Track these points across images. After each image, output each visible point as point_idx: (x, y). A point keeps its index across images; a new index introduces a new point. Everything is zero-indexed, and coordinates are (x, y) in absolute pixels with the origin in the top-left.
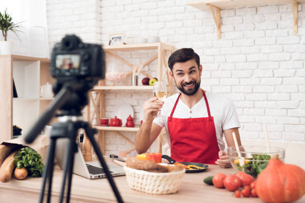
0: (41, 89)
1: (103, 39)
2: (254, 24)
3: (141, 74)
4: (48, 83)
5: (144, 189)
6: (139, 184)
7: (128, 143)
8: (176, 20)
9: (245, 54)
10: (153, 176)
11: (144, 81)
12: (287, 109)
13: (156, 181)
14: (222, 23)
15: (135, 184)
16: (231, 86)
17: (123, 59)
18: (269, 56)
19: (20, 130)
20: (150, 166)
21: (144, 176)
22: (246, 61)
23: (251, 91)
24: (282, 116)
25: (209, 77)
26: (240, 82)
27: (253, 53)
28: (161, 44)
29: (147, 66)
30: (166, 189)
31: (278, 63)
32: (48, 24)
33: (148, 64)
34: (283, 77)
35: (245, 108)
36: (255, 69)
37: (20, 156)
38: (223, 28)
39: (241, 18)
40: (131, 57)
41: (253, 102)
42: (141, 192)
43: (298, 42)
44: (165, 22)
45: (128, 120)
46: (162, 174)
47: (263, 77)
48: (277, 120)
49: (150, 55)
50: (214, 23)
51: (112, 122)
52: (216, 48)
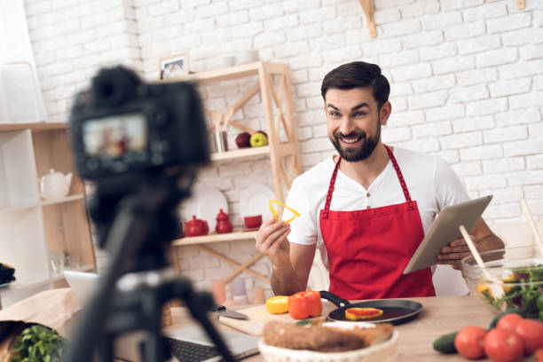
0: (39, 185)
1: (146, 70)
2: (439, 1)
3: (231, 128)
4: (52, 171)
7: (224, 264)
8: (284, 13)
9: (429, 61)
11: (241, 140)
12: (524, 156)
14: (374, 8)
16: (409, 126)
18: (475, 59)
19: (12, 271)
20: (324, 339)
22: (433, 75)
23: (450, 132)
24: (517, 170)
26: (425, 117)
27: (444, 57)
28: (264, 64)
29: (240, 111)
31: (494, 69)
32: (35, 54)
33: (241, 106)
34: (507, 96)
36: (451, 88)
37: (22, 347)
38: (379, 17)
41: (456, 152)
43: (528, 24)
44: (262, 20)
45: (218, 220)
46: (352, 355)
47: (469, 101)
48: (507, 180)
49: (242, 89)
50: (360, 9)
51: (189, 229)
52: (369, 57)
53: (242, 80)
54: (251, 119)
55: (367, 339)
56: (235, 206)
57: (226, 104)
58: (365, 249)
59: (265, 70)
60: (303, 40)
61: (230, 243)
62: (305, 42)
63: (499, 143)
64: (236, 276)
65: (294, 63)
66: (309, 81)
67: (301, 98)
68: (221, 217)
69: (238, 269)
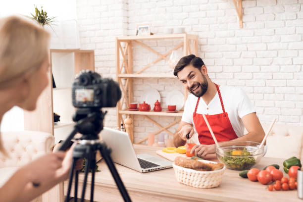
1: (129, 28)
2: (275, 15)
5: (192, 184)
6: (187, 180)
7: (155, 126)
8: (200, 10)
9: (266, 43)
10: (199, 174)
13: (202, 177)
14: (243, 14)
15: (184, 179)
16: (252, 73)
17: (149, 47)
18: (288, 45)
19: (59, 117)
20: (197, 165)
21: (191, 173)
22: (267, 50)
23: (271, 78)
24: (301, 101)
25: (232, 64)
26: (260, 69)
27: (274, 42)
28: (187, 35)
30: (210, 184)
31: (296, 51)
32: (78, 14)
34: (301, 65)
35: (266, 93)
36: (275, 57)
38: (245, 19)
39: (262, 8)
40: (157, 45)
41: (273, 88)
42: (189, 186)
44: (189, 12)
45: (155, 105)
46: (207, 173)
47: (283, 65)
48: (295, 105)
49: (175, 44)
50: (236, 14)
51: (141, 108)
52: (238, 37)
53: (174, 40)
55: (213, 168)
56: (164, 99)
57: (166, 50)
59: (187, 38)
60: (207, 24)
61: (159, 116)
62: (208, 26)
63: (294, 86)
64: (160, 132)
65: (201, 35)
66: (207, 44)
67: (202, 52)
68: (157, 104)
69: (161, 129)
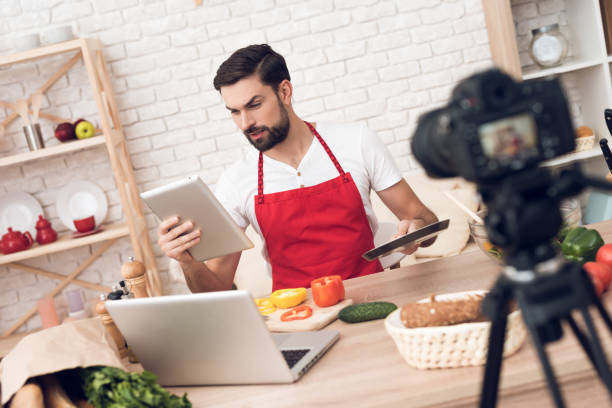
7: (43, 279)
12: (366, 119)
18: (309, 24)
25: (196, 90)
27: (277, 23)
28: (87, 42)
31: (328, 34)
33: (45, 92)
49: (43, 72)
51: (6, 244)
52: (195, 27)
53: (39, 62)
54: (57, 106)
56: (50, 210)
57: (24, 90)
58: (310, 228)
59: (88, 47)
60: (114, 11)
62: (118, 13)
65: (106, 38)
66: (127, 57)
67: (118, 77)
68: (41, 224)
